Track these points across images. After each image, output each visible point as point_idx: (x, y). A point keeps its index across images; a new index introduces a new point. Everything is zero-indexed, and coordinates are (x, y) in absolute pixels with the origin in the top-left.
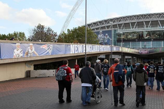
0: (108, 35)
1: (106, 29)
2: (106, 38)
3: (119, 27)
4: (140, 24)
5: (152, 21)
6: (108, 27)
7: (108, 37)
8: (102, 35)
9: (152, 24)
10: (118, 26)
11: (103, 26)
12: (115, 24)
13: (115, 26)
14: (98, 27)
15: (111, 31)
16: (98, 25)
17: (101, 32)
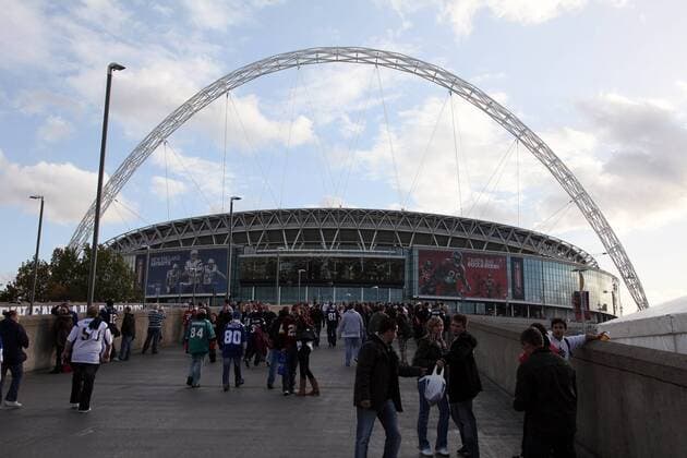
0: (216, 263)
1: (215, 246)
2: (208, 270)
3: (252, 241)
4: (311, 237)
5: (341, 230)
6: (220, 238)
7: (215, 269)
8: (197, 262)
9: (341, 237)
10: (251, 238)
11: (206, 233)
12: (240, 230)
13: (239, 237)
14: (189, 235)
15: (225, 251)
16: (189, 230)
17: (195, 252)
